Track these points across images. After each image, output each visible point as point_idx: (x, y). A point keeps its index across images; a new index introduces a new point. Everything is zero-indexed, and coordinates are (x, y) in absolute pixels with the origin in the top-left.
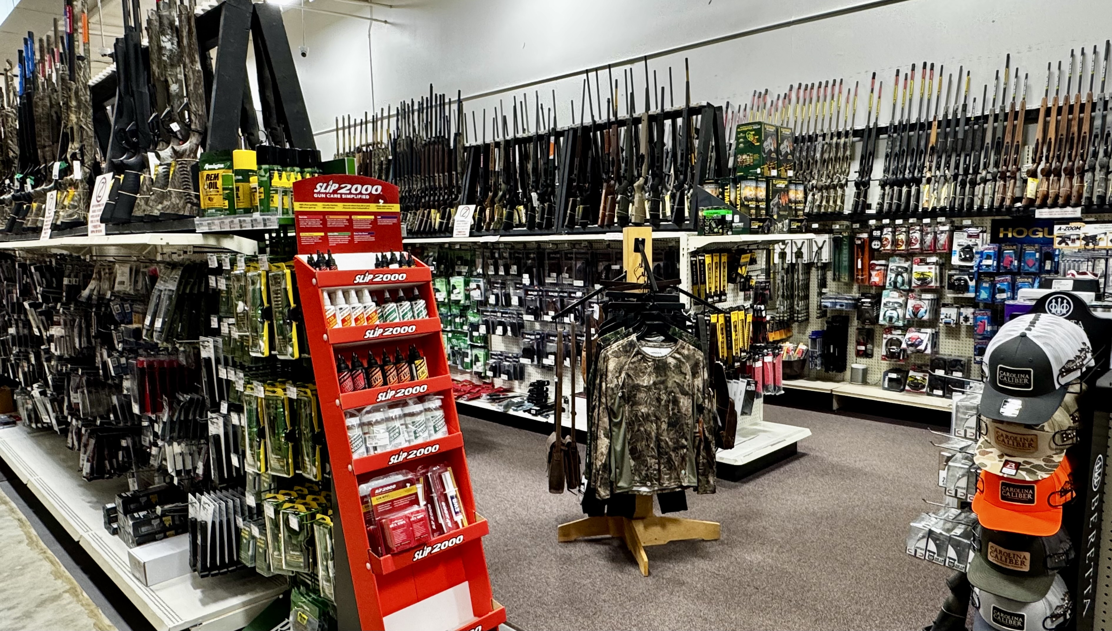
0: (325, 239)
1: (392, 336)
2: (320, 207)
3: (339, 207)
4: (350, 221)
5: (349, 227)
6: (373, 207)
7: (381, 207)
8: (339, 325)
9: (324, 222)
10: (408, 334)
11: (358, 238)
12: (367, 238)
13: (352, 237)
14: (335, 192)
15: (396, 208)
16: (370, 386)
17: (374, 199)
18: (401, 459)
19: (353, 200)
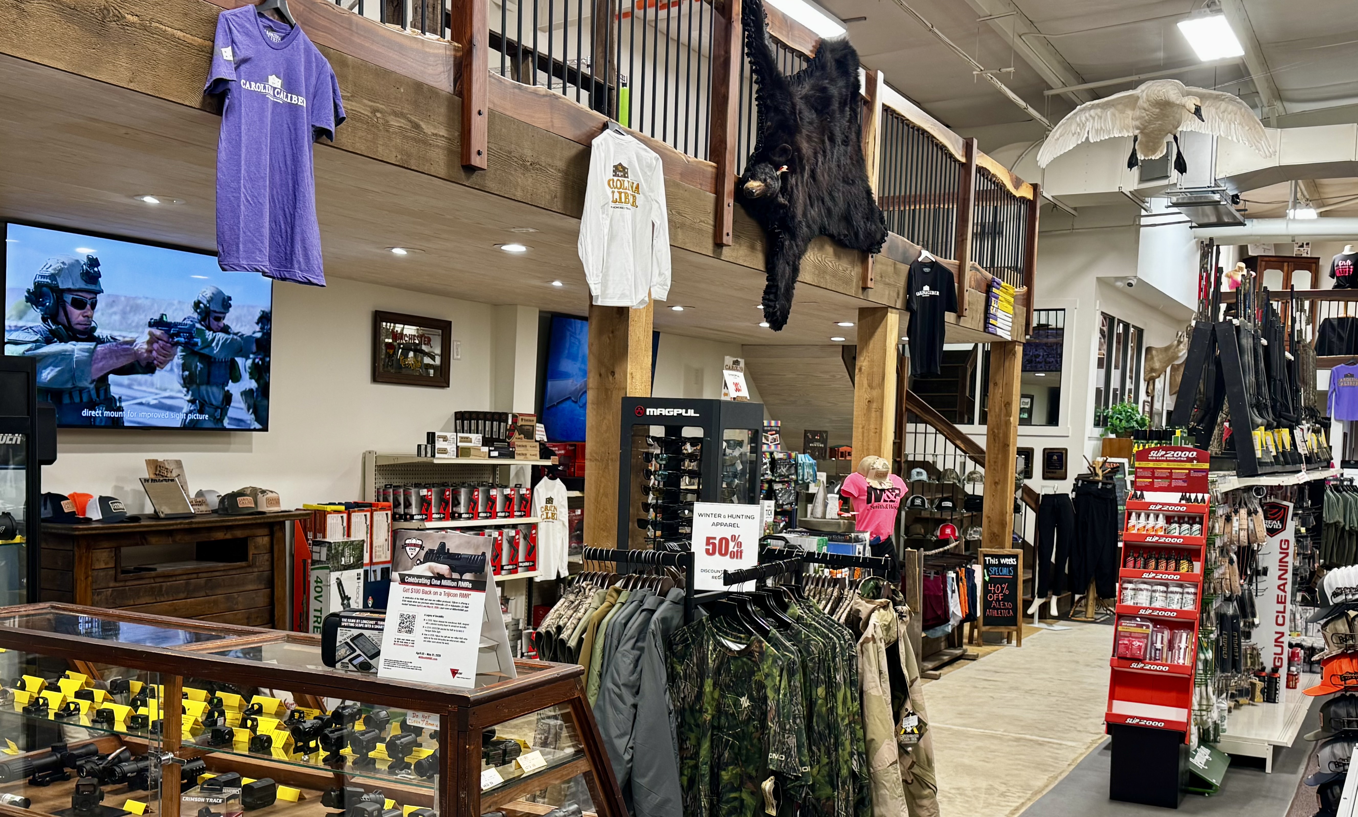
0: (1152, 483)
1: (1165, 543)
2: (1151, 465)
3: (1164, 465)
4: (1171, 473)
5: (1170, 477)
6: (1188, 465)
7: (1195, 465)
8: (1135, 531)
9: (1153, 473)
10: (1177, 543)
11: (1174, 483)
12: (1181, 483)
13: (1171, 483)
14: (1162, 456)
15: (1206, 466)
16: (1144, 568)
17: (1190, 460)
18: (1147, 613)
19: (1174, 461)
